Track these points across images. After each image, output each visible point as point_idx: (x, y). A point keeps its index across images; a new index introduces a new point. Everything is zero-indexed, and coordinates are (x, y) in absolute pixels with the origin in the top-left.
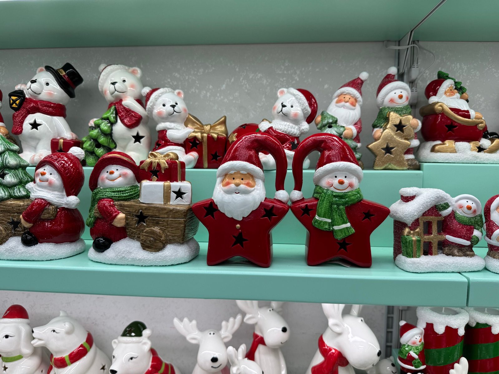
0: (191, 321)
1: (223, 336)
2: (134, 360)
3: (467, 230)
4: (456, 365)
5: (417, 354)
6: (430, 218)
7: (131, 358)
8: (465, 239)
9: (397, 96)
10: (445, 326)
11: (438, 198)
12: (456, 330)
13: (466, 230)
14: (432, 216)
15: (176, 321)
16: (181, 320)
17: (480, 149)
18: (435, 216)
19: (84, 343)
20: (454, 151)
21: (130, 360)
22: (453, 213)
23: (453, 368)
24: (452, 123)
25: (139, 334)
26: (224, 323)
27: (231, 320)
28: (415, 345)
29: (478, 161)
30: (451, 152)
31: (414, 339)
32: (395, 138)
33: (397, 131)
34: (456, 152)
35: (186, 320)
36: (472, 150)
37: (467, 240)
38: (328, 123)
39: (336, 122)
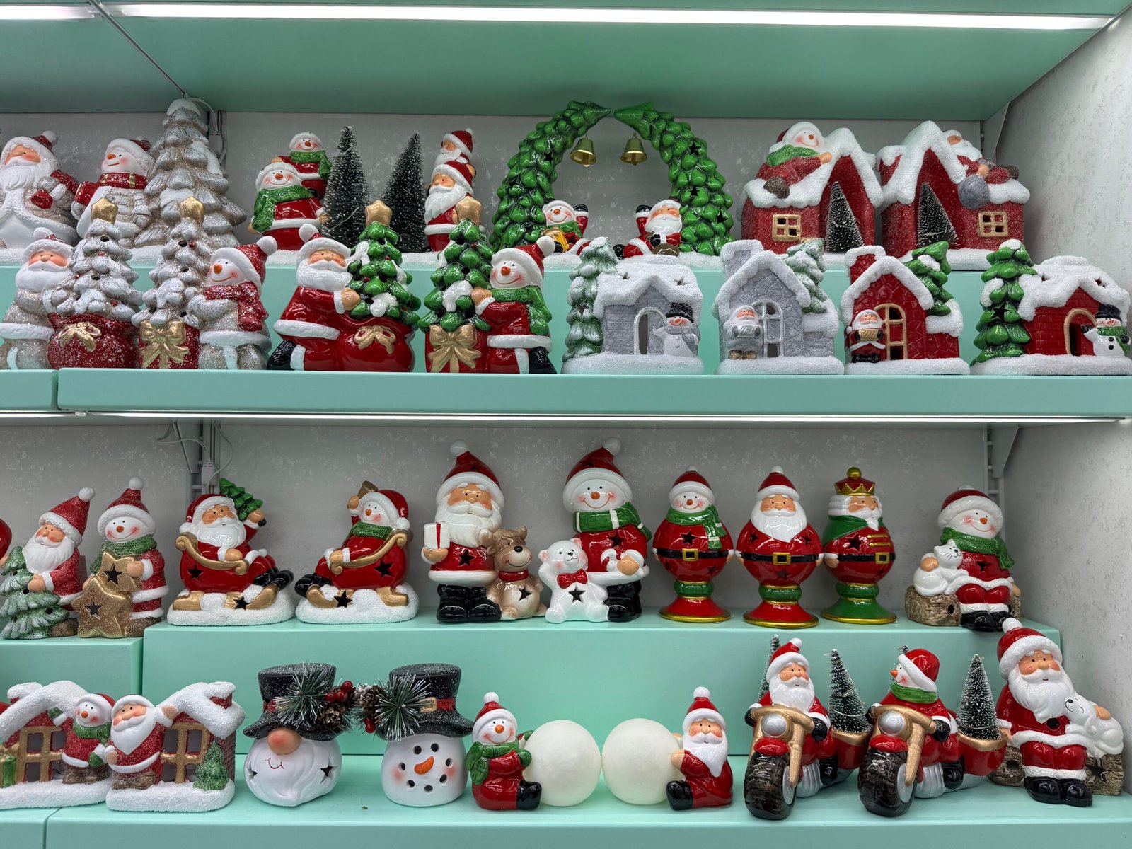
3: (84, 746)
6: (37, 729)
8: (79, 758)
9: (115, 527)
11: (41, 701)
13: (82, 745)
14: (41, 725)
17: (242, 604)
18: (47, 726)
20: (197, 607)
22: (69, 722)
24: (195, 566)
29: (229, 622)
30: (193, 610)
32: (102, 592)
33: (109, 580)
34: (200, 609)
36: (224, 605)
37: (83, 760)
38: (11, 569)
39: (24, 566)
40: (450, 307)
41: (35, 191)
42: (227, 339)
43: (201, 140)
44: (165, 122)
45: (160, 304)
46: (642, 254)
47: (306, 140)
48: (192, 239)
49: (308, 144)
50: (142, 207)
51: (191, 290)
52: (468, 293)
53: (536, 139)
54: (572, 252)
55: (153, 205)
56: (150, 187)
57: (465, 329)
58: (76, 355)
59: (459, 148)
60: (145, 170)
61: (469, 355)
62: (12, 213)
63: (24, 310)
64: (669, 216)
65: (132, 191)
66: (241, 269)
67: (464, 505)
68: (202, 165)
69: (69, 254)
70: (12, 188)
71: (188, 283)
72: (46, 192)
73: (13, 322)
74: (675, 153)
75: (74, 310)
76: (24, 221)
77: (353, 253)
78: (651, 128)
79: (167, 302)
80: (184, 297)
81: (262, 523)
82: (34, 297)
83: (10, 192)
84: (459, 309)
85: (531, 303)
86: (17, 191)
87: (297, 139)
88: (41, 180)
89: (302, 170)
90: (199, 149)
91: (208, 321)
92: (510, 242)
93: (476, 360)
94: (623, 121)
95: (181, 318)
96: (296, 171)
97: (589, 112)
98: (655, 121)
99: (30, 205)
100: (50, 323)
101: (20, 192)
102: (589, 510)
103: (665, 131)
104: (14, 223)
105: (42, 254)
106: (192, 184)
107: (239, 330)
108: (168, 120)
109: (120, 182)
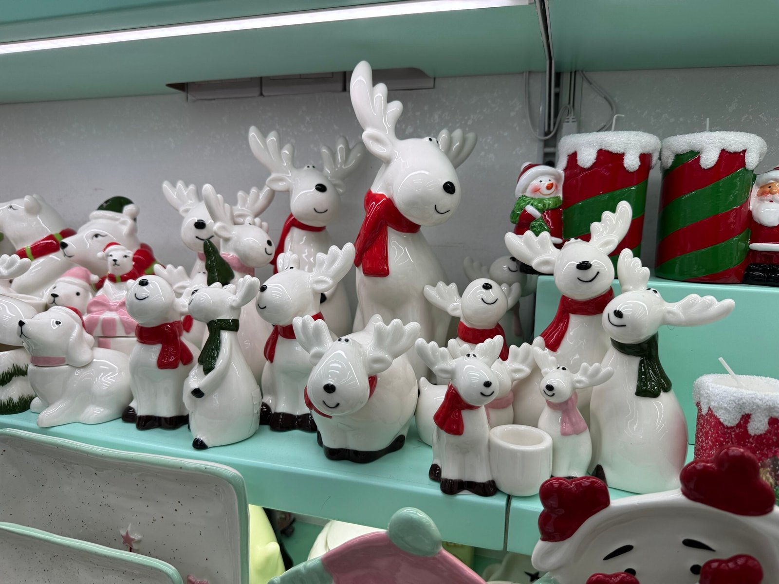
0: (187, 185)
1: (236, 213)
2: (100, 238)
4: (606, 214)
5: (538, 210)
7: (96, 236)
10: (598, 148)
12: (620, 157)
15: (166, 185)
16: (174, 185)
19: (57, 234)
21: (95, 238)
23: (599, 220)
25: (120, 210)
26: (240, 194)
27: (254, 190)
28: (537, 196)
31: (535, 183)
35: (180, 184)
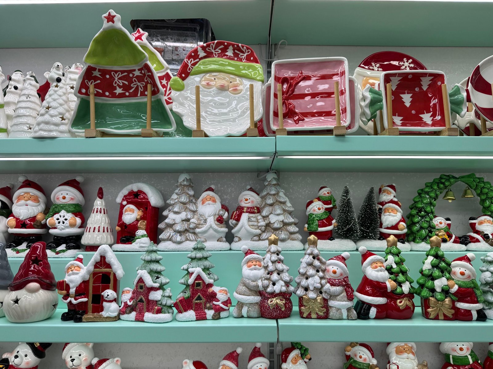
40: (438, 290)
41: (217, 216)
42: (343, 305)
43: (282, 192)
44: (267, 184)
45: (311, 288)
46: (480, 242)
47: (327, 191)
48: (318, 256)
49: (328, 193)
50: (262, 223)
51: (323, 281)
52: (446, 284)
53: (430, 191)
54: (451, 242)
55: (267, 222)
56: (264, 213)
57: (447, 300)
58: (277, 312)
59: (393, 194)
60: (259, 204)
61: (450, 313)
62: (211, 227)
63: (250, 290)
64: (488, 224)
65: (256, 215)
66: (344, 272)
67: (405, 355)
68: (284, 203)
69: (262, 260)
70: (209, 216)
71: (321, 278)
72: (222, 216)
73: (246, 295)
74: (488, 196)
75: (275, 291)
76: (216, 231)
77: (386, 260)
78: (477, 185)
79: (315, 287)
80: (321, 284)
81: (310, 359)
82: (254, 283)
83: (209, 218)
84: (443, 290)
85: (475, 288)
86: (211, 217)
87: (324, 191)
88: (219, 211)
89: (325, 204)
90: (282, 197)
91: (333, 296)
92: (422, 237)
93: (453, 315)
94: (463, 182)
95: (321, 295)
96: (323, 205)
97: (452, 180)
98: (478, 183)
99: (216, 222)
100: (259, 294)
101: (212, 218)
102: (457, 355)
103: (484, 187)
104: (211, 231)
105: (252, 261)
106: (282, 212)
107: (348, 301)
108: (268, 183)
109: (251, 211)
